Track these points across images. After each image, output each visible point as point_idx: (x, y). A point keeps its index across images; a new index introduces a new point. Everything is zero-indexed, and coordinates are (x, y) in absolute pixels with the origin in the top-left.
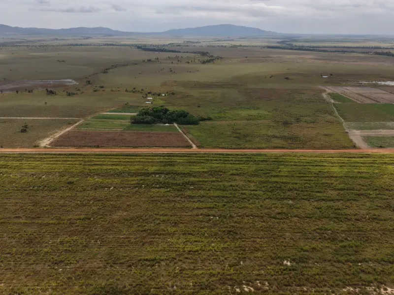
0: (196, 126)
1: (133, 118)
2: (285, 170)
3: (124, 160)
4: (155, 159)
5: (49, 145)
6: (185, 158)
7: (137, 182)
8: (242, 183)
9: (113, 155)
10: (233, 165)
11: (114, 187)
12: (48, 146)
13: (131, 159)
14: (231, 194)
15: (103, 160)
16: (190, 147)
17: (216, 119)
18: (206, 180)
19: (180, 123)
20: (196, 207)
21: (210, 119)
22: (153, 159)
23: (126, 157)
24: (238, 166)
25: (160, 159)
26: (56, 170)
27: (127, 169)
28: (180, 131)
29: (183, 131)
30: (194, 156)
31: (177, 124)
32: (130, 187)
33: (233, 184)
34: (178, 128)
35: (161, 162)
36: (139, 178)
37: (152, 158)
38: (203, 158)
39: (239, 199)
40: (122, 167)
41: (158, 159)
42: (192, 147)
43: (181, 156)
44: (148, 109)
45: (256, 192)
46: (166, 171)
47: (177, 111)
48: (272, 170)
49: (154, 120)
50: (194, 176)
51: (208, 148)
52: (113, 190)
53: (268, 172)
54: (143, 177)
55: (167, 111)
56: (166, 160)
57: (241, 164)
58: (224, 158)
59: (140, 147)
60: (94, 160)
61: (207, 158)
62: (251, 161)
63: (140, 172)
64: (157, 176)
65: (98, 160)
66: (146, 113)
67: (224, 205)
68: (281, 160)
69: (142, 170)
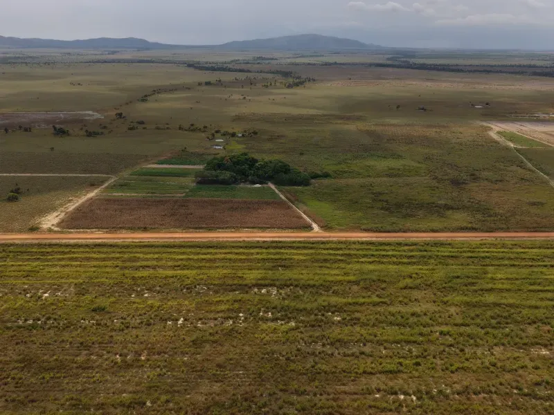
0: (306, 188)
1: (198, 174)
2: (499, 276)
3: (196, 257)
4: (252, 254)
5: (58, 225)
6: (306, 251)
7: (227, 307)
8: (432, 307)
9: (174, 246)
10: (400, 266)
11: (185, 320)
12: (56, 229)
13: (208, 253)
14: (421, 334)
15: (156, 256)
16: (308, 228)
17: (339, 174)
18: (362, 300)
19: (278, 183)
20: (361, 371)
21: (326, 176)
22: (248, 254)
23: (198, 250)
24: (411, 269)
25: (261, 254)
26: (71, 280)
27: (205, 277)
28: (283, 198)
29: (287, 198)
30: (322, 246)
31: (275, 184)
32: (216, 319)
33: (417, 309)
34: (277, 191)
35: (264, 259)
36: (231, 296)
37: (246, 251)
38: (341, 252)
39: (442, 348)
40: (194, 272)
41: (258, 253)
42: (312, 229)
43: (298, 248)
44: (223, 158)
45: (468, 330)
46: (278, 280)
47: (271, 162)
48: (477, 278)
49: (234, 177)
50: (335, 293)
51: (341, 231)
52: (183, 326)
53: (470, 280)
54: (237, 295)
55: (255, 161)
56: (273, 257)
57: (414, 263)
58: (377, 250)
59: (220, 228)
60: (141, 256)
61: (347, 252)
62: (430, 257)
63: (230, 282)
64: (264, 291)
65: (149, 256)
66: (219, 165)
67: (418, 364)
68: (483, 255)
69: (233, 278)
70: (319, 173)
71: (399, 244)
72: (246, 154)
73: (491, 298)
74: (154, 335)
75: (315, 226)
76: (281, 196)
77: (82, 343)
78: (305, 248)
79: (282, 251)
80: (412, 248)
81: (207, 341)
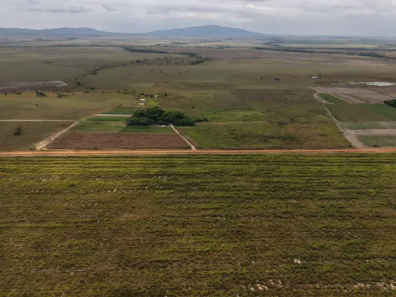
0: (192, 127)
1: (127, 119)
2: (285, 170)
4: (155, 161)
7: (139, 184)
8: (244, 183)
9: (112, 157)
11: (117, 190)
12: (45, 149)
14: (235, 194)
15: (102, 162)
16: (189, 148)
17: (214, 119)
18: (209, 180)
19: (177, 124)
20: (202, 208)
21: (206, 120)
22: (153, 161)
23: (125, 159)
24: (239, 167)
27: (129, 171)
28: (178, 133)
29: (180, 132)
30: (194, 157)
31: (174, 125)
32: (133, 189)
33: (237, 184)
34: (174, 129)
35: (161, 163)
36: (142, 180)
37: (152, 159)
38: (204, 160)
39: (244, 199)
40: (123, 169)
41: (159, 160)
42: (191, 148)
43: (181, 158)
44: (143, 110)
45: (259, 193)
46: (168, 172)
47: (172, 112)
48: (273, 170)
49: (150, 121)
50: (197, 178)
51: (207, 149)
52: (116, 192)
53: (269, 172)
54: (145, 179)
55: (162, 112)
56: (166, 162)
57: (242, 164)
58: (224, 158)
59: (139, 148)
60: (94, 162)
61: (208, 159)
62: (252, 161)
63: (142, 173)
64: (159, 177)
65: (99, 162)
66: (141, 114)
67: (230, 206)
68: (281, 160)
69: (144, 172)
70: (202, 119)
71: (237, 155)
72: (157, 108)
73: (276, 179)
74: (101, 196)
75: (193, 147)
76: (176, 131)
77: (64, 199)
78: (184, 158)
79: (172, 159)
80: (243, 157)
81: (128, 198)
